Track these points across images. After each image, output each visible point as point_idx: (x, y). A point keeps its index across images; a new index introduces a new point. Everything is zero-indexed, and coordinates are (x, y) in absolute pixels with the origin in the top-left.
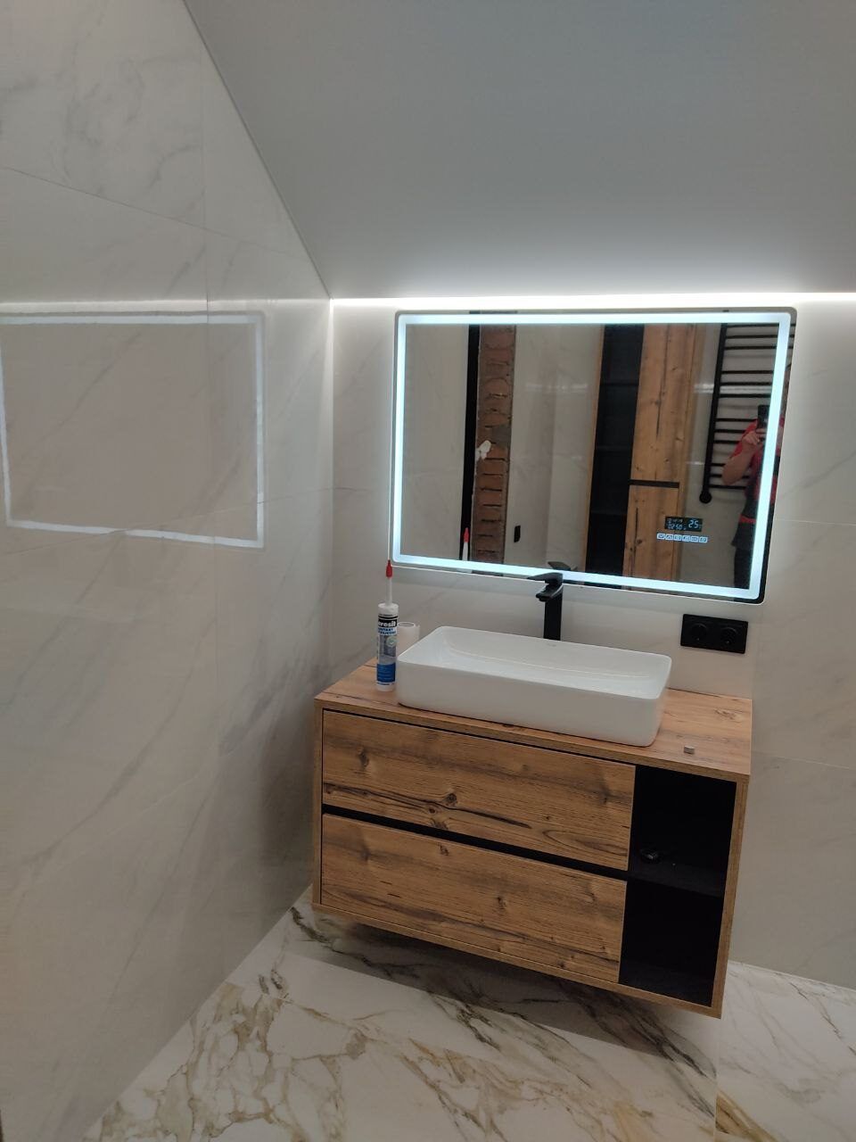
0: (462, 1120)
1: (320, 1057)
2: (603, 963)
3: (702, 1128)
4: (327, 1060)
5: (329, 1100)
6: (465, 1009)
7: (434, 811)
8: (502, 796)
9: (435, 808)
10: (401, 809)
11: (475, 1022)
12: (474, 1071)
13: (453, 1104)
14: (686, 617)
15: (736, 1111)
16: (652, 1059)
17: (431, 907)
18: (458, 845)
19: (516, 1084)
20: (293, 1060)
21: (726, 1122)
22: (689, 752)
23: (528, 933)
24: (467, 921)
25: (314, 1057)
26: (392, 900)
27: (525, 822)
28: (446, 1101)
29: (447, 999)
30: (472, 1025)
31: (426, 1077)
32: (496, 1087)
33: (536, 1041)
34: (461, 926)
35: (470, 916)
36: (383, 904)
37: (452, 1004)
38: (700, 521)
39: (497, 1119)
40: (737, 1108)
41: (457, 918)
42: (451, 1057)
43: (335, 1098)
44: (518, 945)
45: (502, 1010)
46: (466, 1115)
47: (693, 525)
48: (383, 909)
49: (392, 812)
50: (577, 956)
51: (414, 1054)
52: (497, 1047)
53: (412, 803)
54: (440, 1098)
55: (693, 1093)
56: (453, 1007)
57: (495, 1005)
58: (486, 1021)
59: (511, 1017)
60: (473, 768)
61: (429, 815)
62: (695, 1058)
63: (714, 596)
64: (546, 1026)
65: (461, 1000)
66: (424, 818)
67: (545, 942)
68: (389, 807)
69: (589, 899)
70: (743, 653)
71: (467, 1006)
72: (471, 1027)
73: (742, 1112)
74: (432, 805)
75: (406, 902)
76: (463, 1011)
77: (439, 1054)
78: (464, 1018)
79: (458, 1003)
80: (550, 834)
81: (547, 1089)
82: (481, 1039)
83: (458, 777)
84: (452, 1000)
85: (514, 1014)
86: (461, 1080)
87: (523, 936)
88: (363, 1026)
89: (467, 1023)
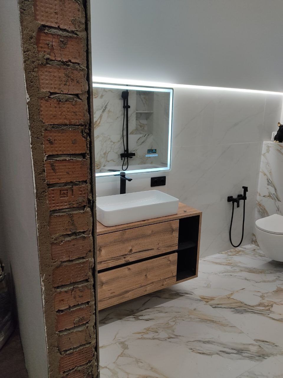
0: (170, 340)
1: (119, 356)
2: (172, 278)
3: (205, 304)
4: (122, 355)
5: (138, 363)
6: (134, 317)
7: (125, 258)
8: (145, 243)
9: (125, 256)
10: (114, 262)
11: (141, 318)
12: (156, 328)
13: (163, 338)
14: (152, 178)
15: (205, 297)
16: (180, 298)
17: (125, 290)
18: (133, 265)
19: (168, 323)
20: (114, 363)
21: (206, 300)
22: (185, 211)
23: (154, 281)
24: (136, 288)
25: (118, 357)
26: (113, 295)
27: (152, 248)
28: (161, 339)
29: (126, 318)
30: (141, 319)
31: (150, 338)
32: (165, 328)
33: (157, 312)
34: (135, 290)
35: (137, 286)
36: (108, 298)
37: (130, 318)
38: (156, 150)
39: (175, 333)
40: (204, 296)
41: (133, 289)
42: (148, 329)
43: (138, 361)
44: (152, 286)
45: (142, 310)
46: (169, 338)
47: (154, 151)
48: (109, 300)
49: (111, 265)
50: (167, 280)
51: (139, 336)
52: (153, 319)
53: (117, 258)
54: (159, 340)
55: (196, 299)
56: (131, 318)
57: (138, 310)
58: (142, 315)
59: (145, 311)
60: (137, 238)
61: (124, 259)
62: (187, 292)
63: (158, 171)
64: (155, 307)
65: (131, 315)
66: (123, 261)
67: (159, 281)
68: (110, 263)
69: (169, 262)
70: (165, 185)
71: (134, 316)
72: (141, 320)
73: (205, 296)
74: (124, 256)
75: (117, 293)
76: (134, 318)
77: (145, 331)
78: (137, 318)
79: (130, 316)
80: (159, 249)
81: (174, 320)
82: (147, 320)
83: (133, 243)
84: (128, 317)
85: (145, 309)
86: (157, 332)
87: (153, 283)
88: (117, 340)
89: (139, 319)
